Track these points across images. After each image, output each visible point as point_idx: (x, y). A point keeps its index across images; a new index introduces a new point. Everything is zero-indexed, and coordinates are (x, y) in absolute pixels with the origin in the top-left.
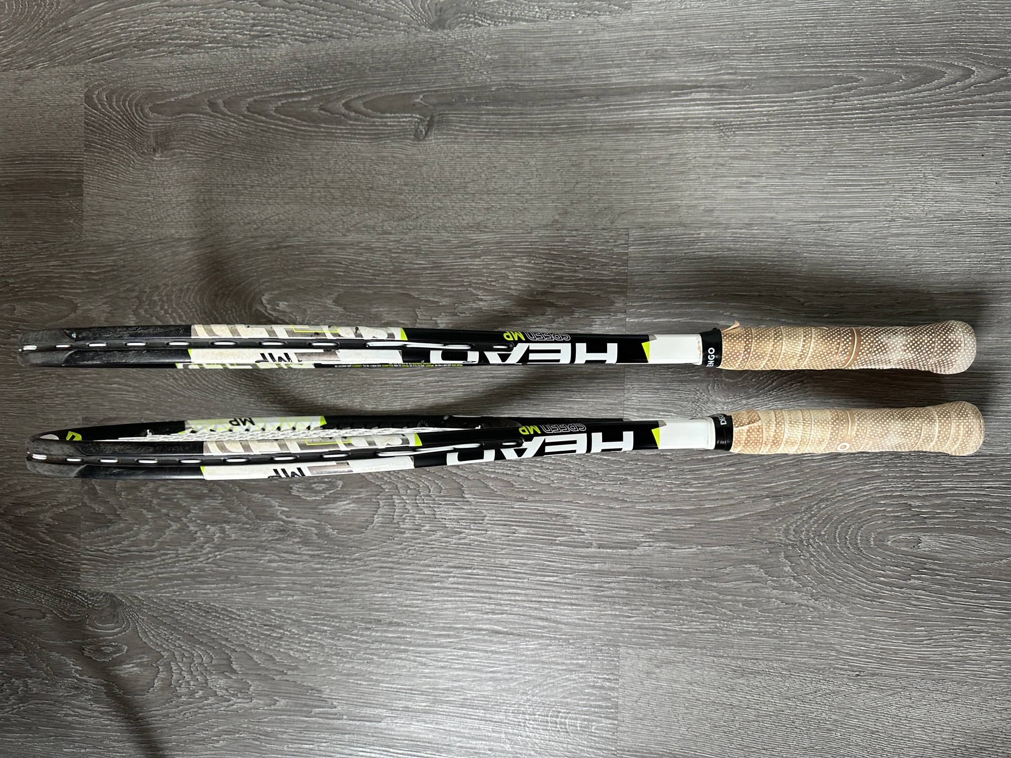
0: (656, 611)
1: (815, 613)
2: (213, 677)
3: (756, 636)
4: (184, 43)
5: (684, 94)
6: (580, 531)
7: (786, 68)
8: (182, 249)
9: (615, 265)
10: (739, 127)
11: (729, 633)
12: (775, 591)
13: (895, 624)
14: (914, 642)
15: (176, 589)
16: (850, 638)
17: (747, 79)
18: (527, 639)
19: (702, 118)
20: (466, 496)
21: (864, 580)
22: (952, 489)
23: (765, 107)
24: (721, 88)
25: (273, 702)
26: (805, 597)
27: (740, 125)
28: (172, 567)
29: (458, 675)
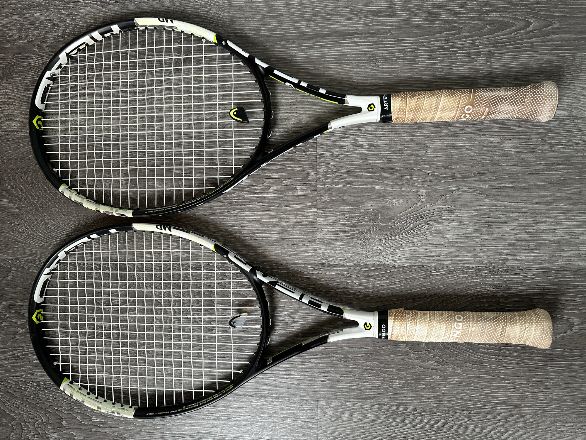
0: (340, 377)
1: (442, 374)
2: (50, 431)
3: (404, 390)
4: (20, 7)
5: (349, 38)
7: (414, 21)
8: (21, 145)
9: (308, 151)
10: (386, 60)
11: (388, 389)
12: (416, 361)
13: (493, 379)
14: (504, 391)
15: (23, 373)
16: (465, 389)
17: (389, 29)
18: (258, 398)
19: (361, 54)
21: (472, 351)
22: (525, 291)
23: (401, 46)
24: (373, 34)
26: (435, 364)
27: (386, 58)
28: (20, 358)
29: (213, 423)
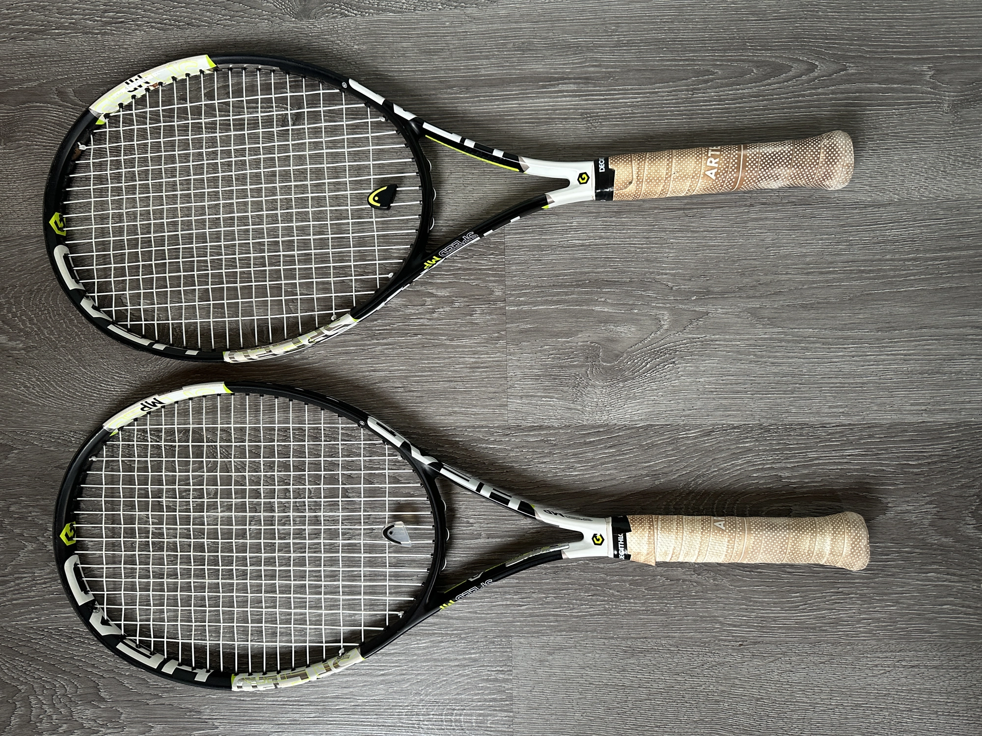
0: (546, 598)
1: (699, 588)
2: (79, 708)
3: (643, 614)
4: (28, 29)
5: (551, 85)
6: (468, 523)
7: (647, 61)
9: (492, 254)
10: (606, 118)
11: (618, 613)
13: (773, 592)
14: (791, 609)
15: (33, 616)
16: (732, 609)
17: (611, 72)
19: (569, 109)
22: (817, 459)
23: (629, 98)
24: (587, 80)
25: (147, 729)
26: (689, 573)
27: (606, 115)
28: (28, 592)
29: (347, 681)
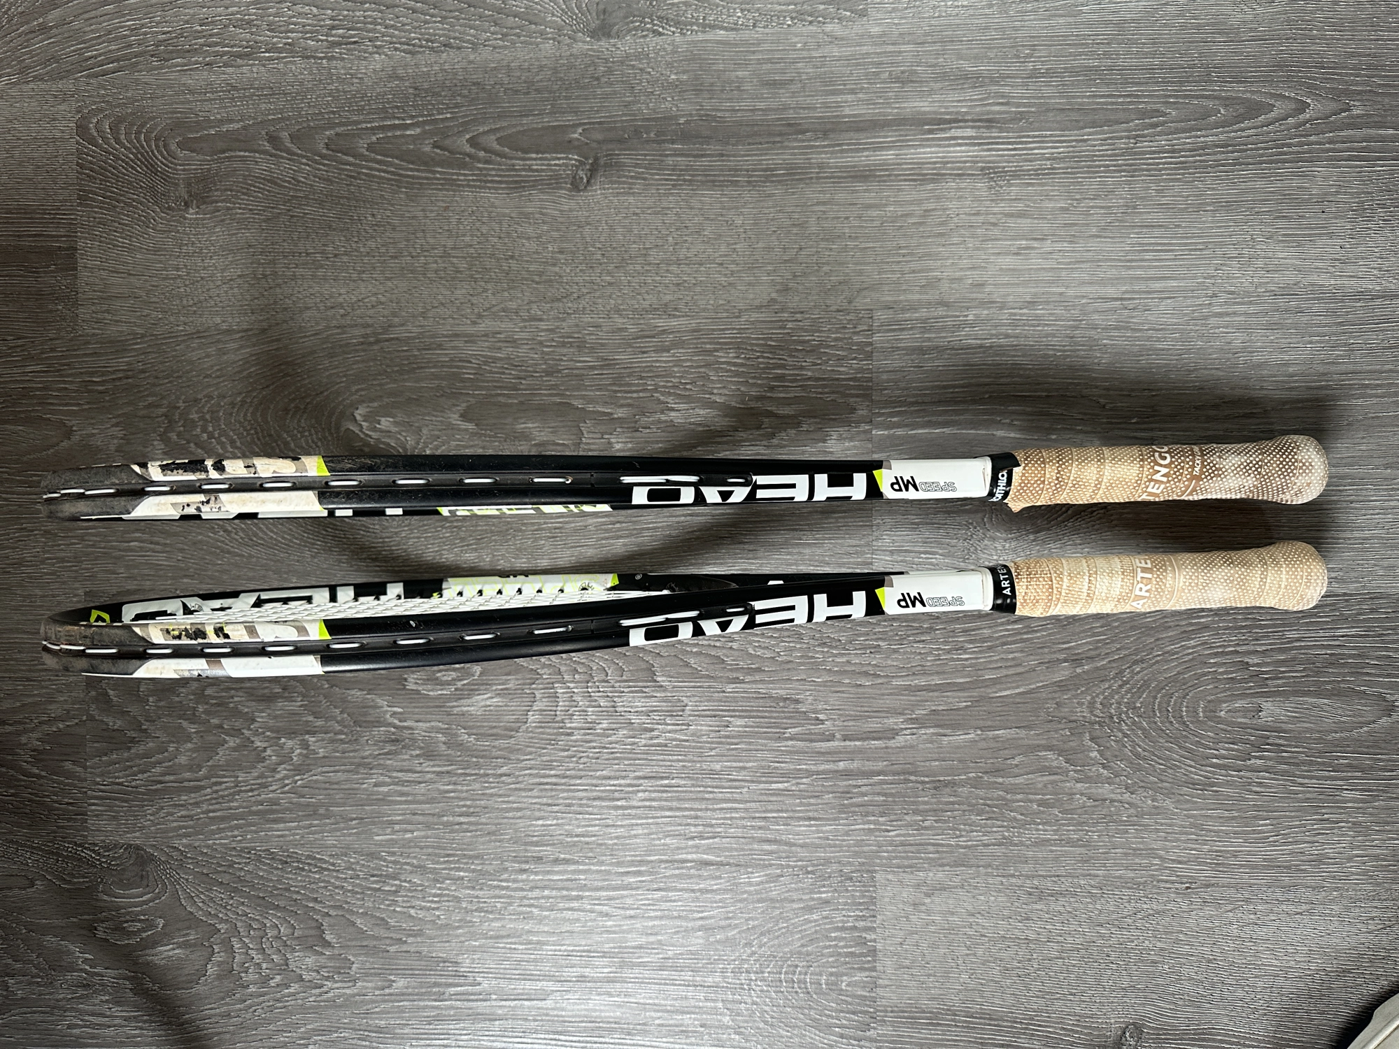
0: (923, 821)
1: (1132, 811)
2: (297, 954)
3: (1055, 845)
4: (229, 52)
5: (942, 130)
6: (817, 719)
7: (1073, 97)
8: (232, 345)
9: (855, 358)
10: (1015, 175)
11: (1021, 843)
12: (1079, 785)
13: (1234, 818)
14: (1257, 841)
15: (236, 833)
16: (1177, 840)
17: (1023, 112)
18: (750, 870)
19: (965, 162)
20: (659, 679)
21: (1193, 763)
22: (1298, 640)
23: (1048, 148)
24: (990, 122)
25: (387, 984)
26: (1118, 791)
27: (1015, 171)
28: (229, 801)
29: (654, 926)
